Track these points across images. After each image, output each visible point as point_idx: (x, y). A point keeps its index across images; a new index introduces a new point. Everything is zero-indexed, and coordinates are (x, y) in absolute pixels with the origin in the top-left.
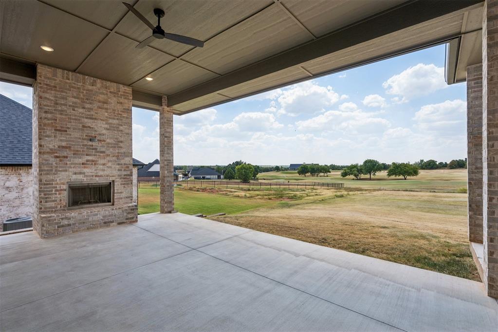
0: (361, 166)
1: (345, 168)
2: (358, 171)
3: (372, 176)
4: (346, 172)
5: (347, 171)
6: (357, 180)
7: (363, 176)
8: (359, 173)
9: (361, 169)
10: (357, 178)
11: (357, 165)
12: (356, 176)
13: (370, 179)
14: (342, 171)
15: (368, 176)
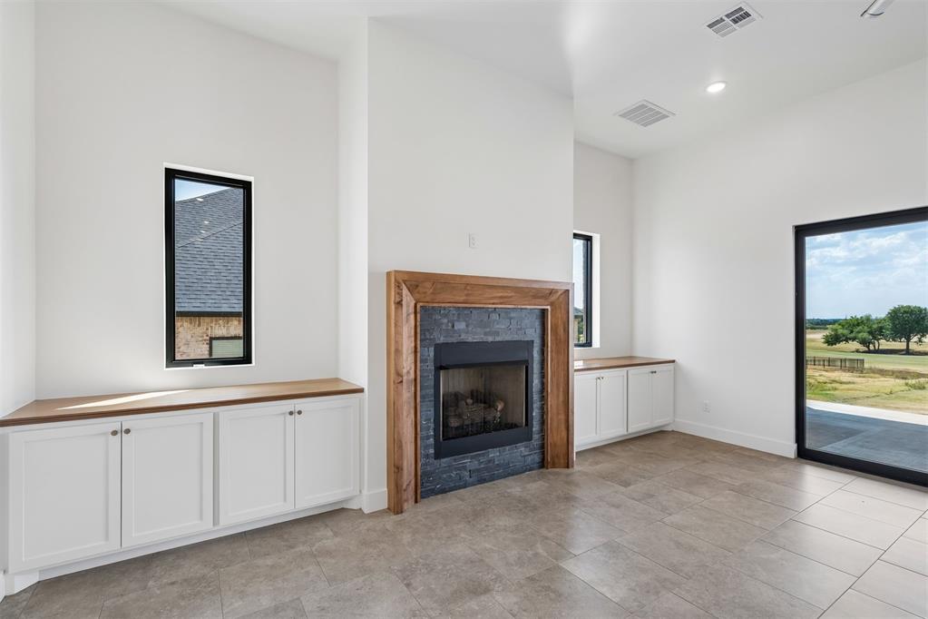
0: (879, 321)
1: (836, 326)
2: (870, 333)
3: (913, 346)
4: (836, 335)
5: (840, 331)
6: (869, 352)
7: (884, 344)
8: (875, 338)
9: (881, 328)
10: (868, 347)
11: (868, 319)
12: (864, 342)
13: (908, 352)
14: (827, 333)
15: (901, 345)
